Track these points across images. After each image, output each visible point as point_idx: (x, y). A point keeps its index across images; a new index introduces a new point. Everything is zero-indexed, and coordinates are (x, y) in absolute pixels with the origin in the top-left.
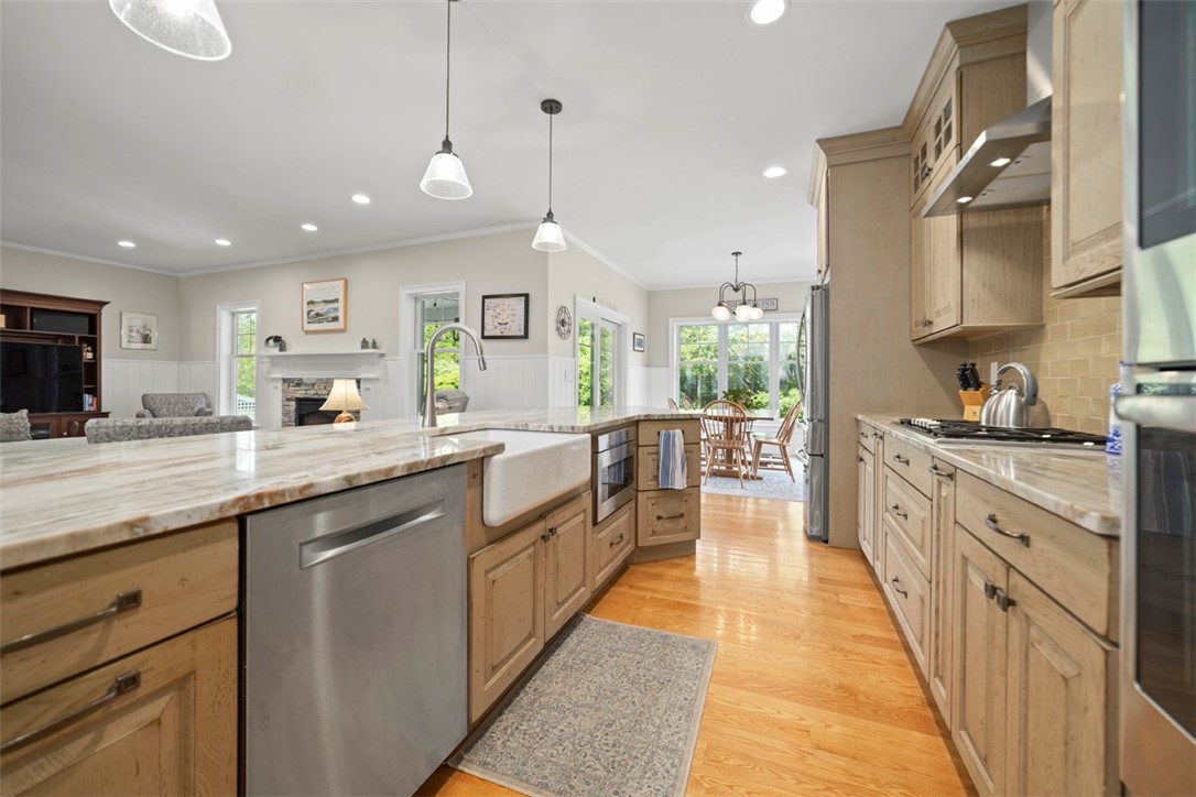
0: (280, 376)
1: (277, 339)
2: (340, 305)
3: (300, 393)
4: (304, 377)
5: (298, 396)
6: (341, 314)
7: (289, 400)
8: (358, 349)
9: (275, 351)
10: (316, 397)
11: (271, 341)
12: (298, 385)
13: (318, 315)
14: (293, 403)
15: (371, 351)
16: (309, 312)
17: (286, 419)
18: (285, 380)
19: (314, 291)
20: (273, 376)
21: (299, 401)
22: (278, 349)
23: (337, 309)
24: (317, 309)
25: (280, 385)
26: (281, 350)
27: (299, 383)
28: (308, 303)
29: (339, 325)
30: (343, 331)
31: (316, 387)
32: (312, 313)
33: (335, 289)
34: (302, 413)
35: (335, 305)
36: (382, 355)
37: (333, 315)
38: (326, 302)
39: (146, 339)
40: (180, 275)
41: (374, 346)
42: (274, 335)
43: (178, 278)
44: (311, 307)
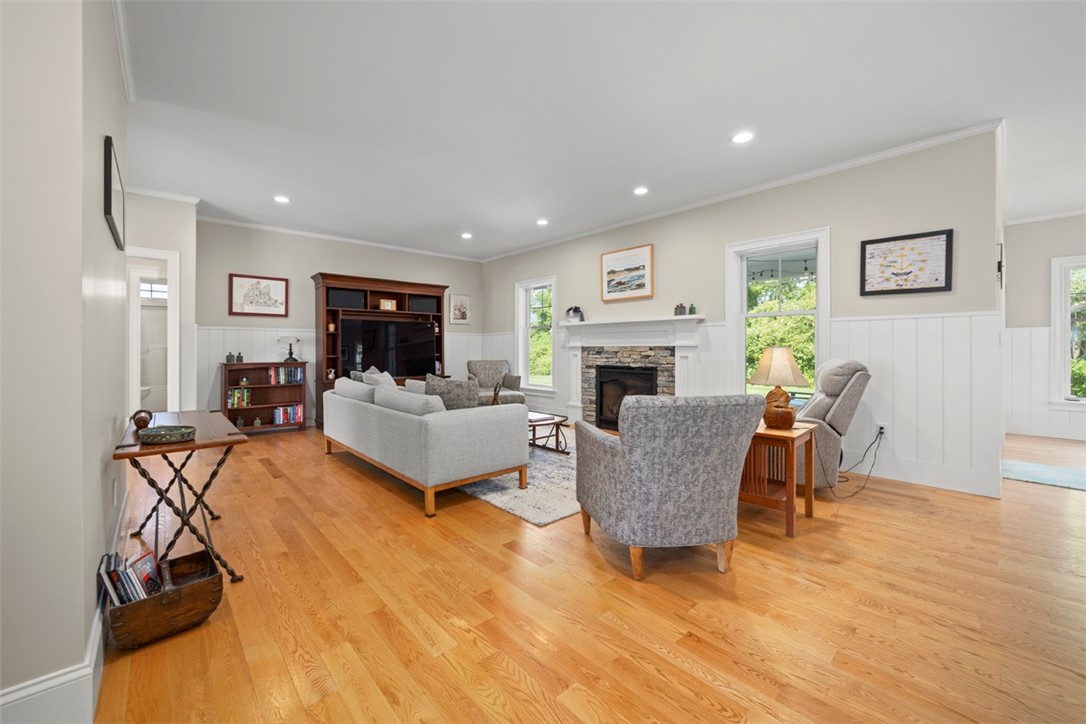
0: (580, 344)
1: (576, 310)
2: (647, 272)
3: (601, 361)
4: (605, 346)
5: (599, 363)
6: (647, 281)
7: (589, 367)
8: (672, 317)
9: (575, 321)
10: (619, 364)
11: (571, 312)
12: (599, 353)
13: (620, 283)
14: (593, 371)
15: (687, 316)
16: (609, 282)
17: (586, 386)
18: (584, 349)
19: (618, 261)
20: (572, 344)
21: (599, 368)
22: (578, 319)
23: (643, 276)
24: (618, 278)
25: (579, 353)
26: (582, 319)
27: (600, 351)
28: (609, 273)
29: (646, 291)
30: (649, 297)
31: (619, 355)
32: (613, 283)
33: (642, 256)
34: (602, 380)
35: (641, 272)
36: (701, 321)
37: (639, 282)
38: (629, 270)
39: (463, 316)
40: (483, 261)
41: (692, 311)
42: (574, 306)
43: (481, 264)
44: (612, 277)
